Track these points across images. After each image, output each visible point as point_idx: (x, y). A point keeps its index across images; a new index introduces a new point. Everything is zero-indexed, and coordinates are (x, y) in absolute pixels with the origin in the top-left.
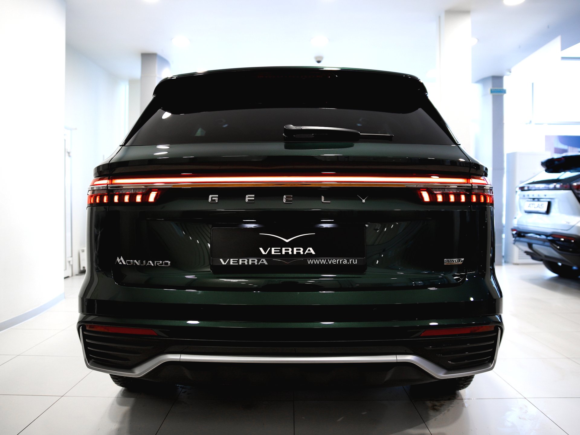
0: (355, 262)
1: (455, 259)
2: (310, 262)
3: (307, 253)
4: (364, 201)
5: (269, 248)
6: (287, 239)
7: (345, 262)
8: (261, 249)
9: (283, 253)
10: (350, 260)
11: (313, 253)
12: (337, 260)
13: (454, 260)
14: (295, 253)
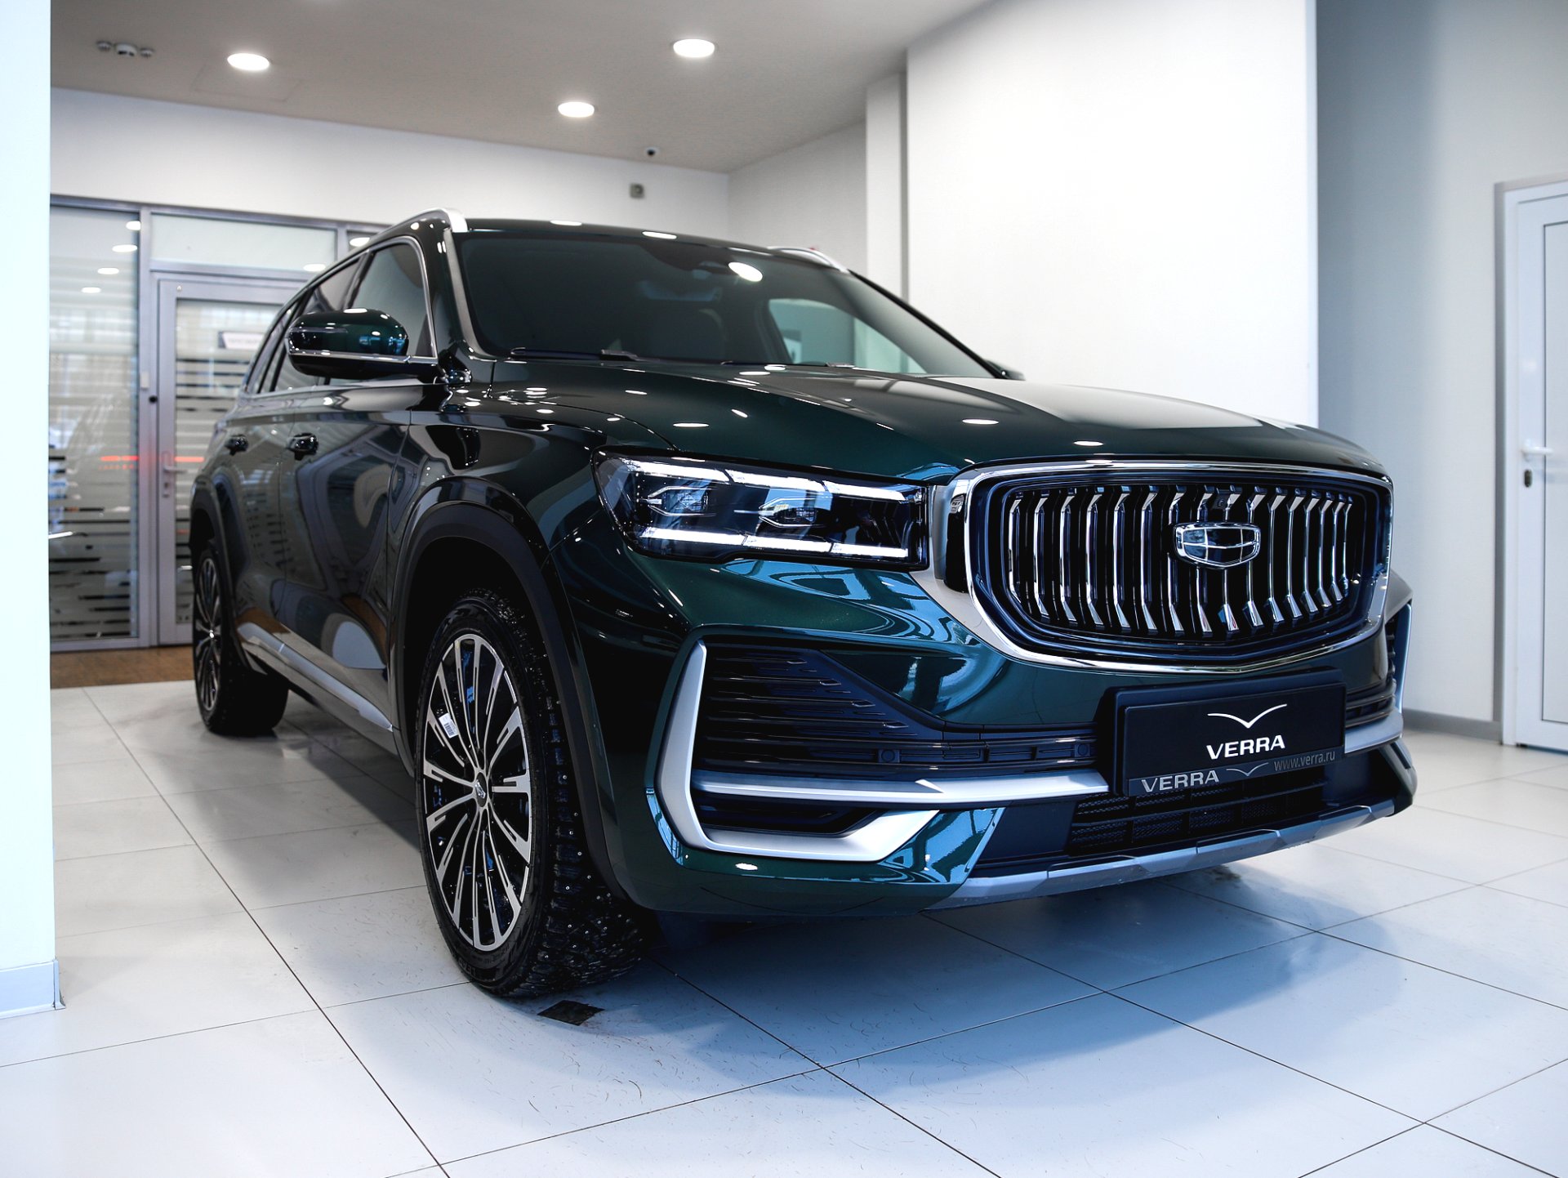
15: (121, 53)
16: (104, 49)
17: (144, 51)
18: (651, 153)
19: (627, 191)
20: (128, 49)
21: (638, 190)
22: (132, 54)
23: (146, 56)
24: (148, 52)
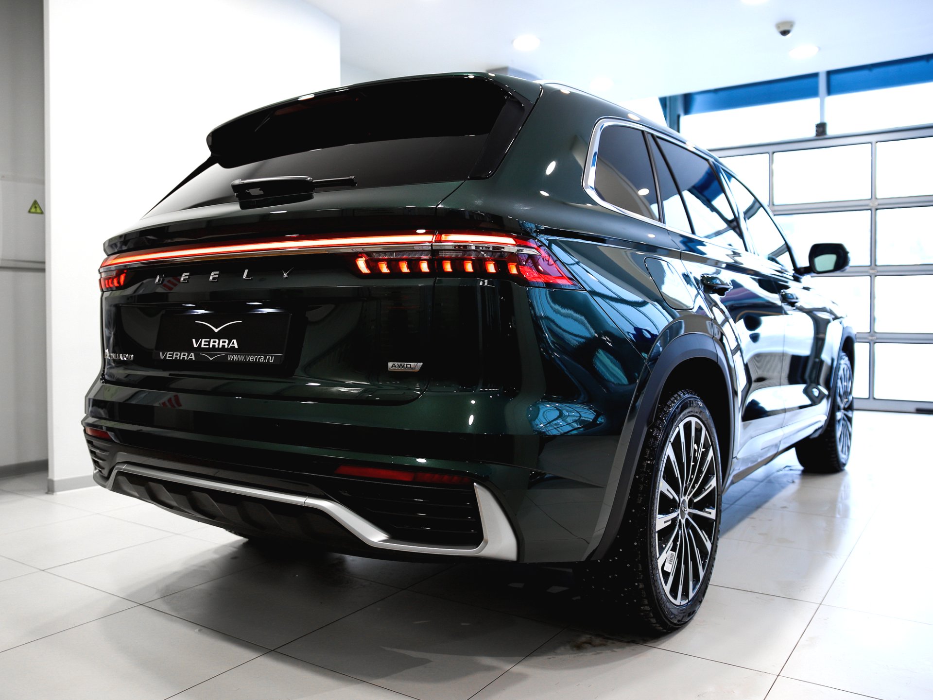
0: (271, 360)
1: (406, 363)
2: (231, 358)
3: (231, 346)
4: (285, 275)
5: (200, 340)
6: (217, 328)
7: (262, 360)
8: (194, 340)
9: (211, 346)
10: (267, 357)
11: (236, 347)
12: (255, 357)
13: (404, 365)
14: (220, 346)
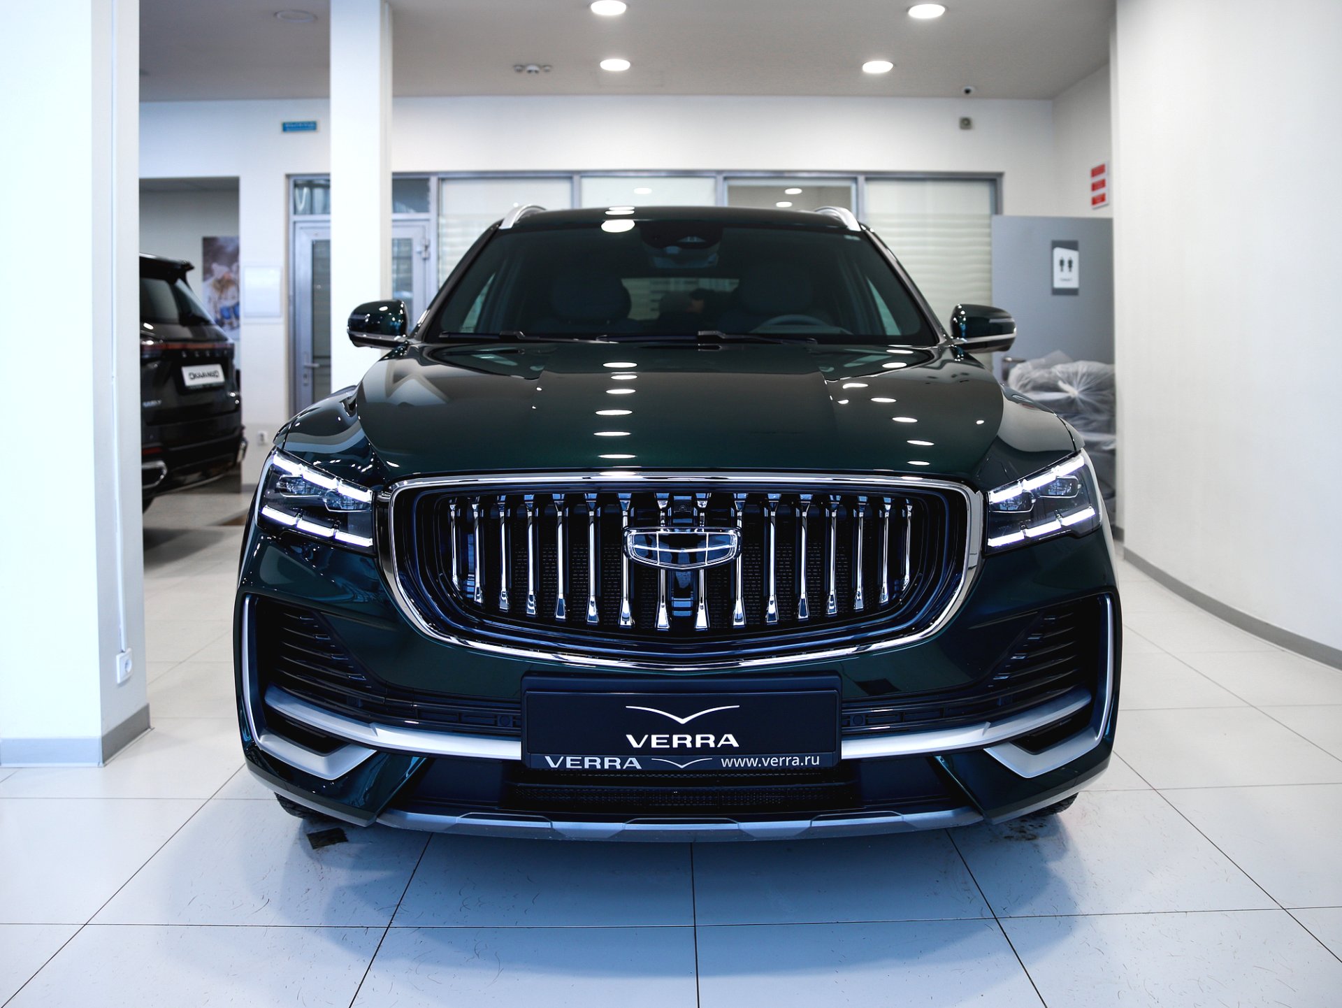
15: (530, 71)
16: (519, 71)
17: (545, 68)
18: (967, 91)
19: (957, 123)
20: (534, 68)
21: (966, 122)
22: (536, 72)
23: (547, 71)
24: (547, 68)
